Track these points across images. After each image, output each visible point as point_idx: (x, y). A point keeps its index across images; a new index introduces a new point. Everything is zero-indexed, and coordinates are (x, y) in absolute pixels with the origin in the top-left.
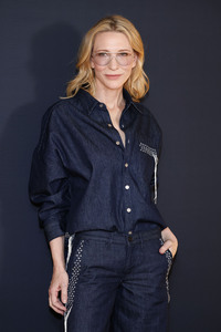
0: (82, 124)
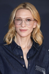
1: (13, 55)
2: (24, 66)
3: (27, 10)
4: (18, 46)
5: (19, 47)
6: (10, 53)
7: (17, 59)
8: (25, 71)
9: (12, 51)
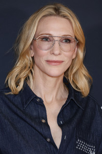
1: (24, 117)
2: (48, 140)
3: (64, 20)
4: (36, 97)
5: (38, 100)
6: (19, 112)
7: (33, 124)
8: (52, 150)
9: (24, 107)
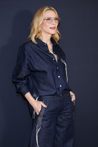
0: (38, 52)
